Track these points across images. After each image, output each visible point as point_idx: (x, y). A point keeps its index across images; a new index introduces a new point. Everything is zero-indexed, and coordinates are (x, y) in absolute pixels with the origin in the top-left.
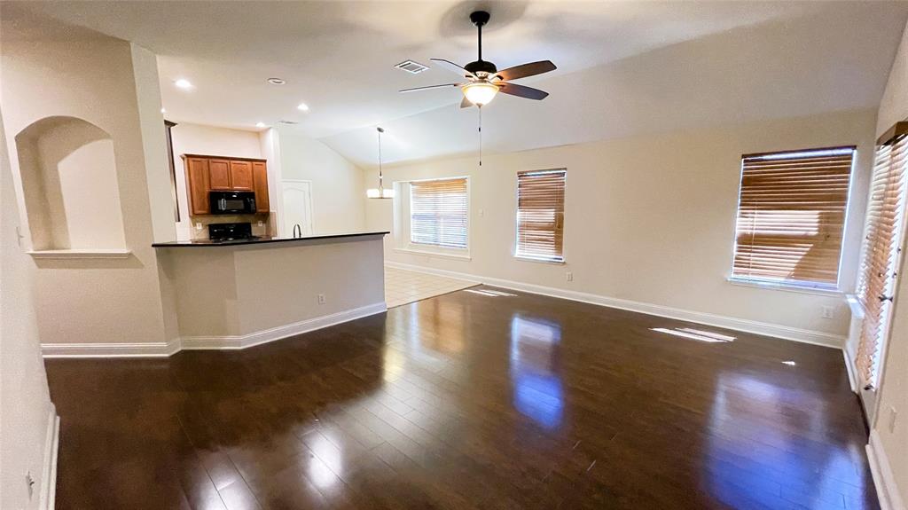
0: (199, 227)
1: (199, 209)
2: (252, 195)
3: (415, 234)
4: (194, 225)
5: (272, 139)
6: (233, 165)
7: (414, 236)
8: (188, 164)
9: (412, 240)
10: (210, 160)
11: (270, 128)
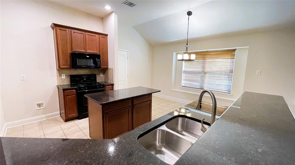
0: (64, 77)
1: (63, 65)
2: (98, 56)
3: (184, 82)
4: (60, 75)
5: (113, 20)
6: (87, 36)
7: (183, 83)
8: (56, 31)
9: (182, 85)
10: (73, 31)
11: (113, 12)
